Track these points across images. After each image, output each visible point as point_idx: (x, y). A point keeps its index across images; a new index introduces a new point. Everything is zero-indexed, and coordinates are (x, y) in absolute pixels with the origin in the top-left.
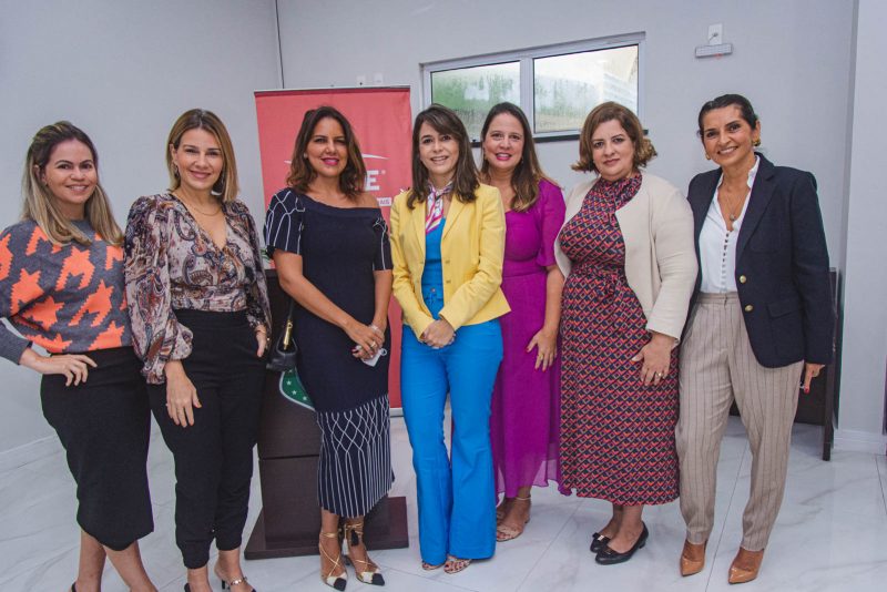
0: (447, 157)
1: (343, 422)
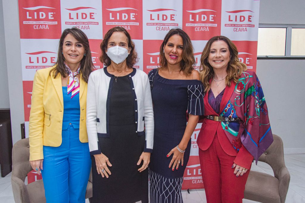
0: (78, 55)
1: (167, 184)
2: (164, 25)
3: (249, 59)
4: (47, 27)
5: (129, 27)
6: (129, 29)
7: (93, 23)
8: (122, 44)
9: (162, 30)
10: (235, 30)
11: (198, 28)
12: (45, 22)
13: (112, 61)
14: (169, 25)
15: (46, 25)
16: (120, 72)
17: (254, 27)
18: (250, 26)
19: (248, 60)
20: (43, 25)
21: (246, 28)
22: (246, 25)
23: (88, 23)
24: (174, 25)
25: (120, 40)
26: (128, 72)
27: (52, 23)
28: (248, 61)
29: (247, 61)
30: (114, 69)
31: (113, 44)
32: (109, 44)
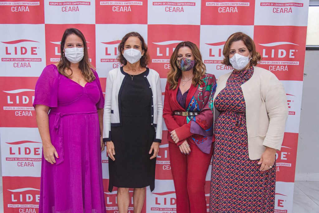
2: (176, 5)
3: (294, 51)
4: (28, 9)
5: (129, 7)
6: (129, 11)
7: (84, 3)
8: (136, 47)
9: (173, 11)
10: (275, 10)
11: (223, 8)
12: (25, 2)
13: (127, 62)
14: (183, 4)
15: (26, 6)
16: (134, 71)
17: (302, 6)
18: (297, 5)
19: (292, 52)
20: (22, 7)
21: (290, 8)
22: (291, 4)
23: (78, 3)
24: (189, 4)
25: (135, 44)
26: (141, 71)
27: (34, 4)
28: (293, 54)
29: (291, 54)
30: (129, 68)
31: (129, 47)
32: (125, 47)
